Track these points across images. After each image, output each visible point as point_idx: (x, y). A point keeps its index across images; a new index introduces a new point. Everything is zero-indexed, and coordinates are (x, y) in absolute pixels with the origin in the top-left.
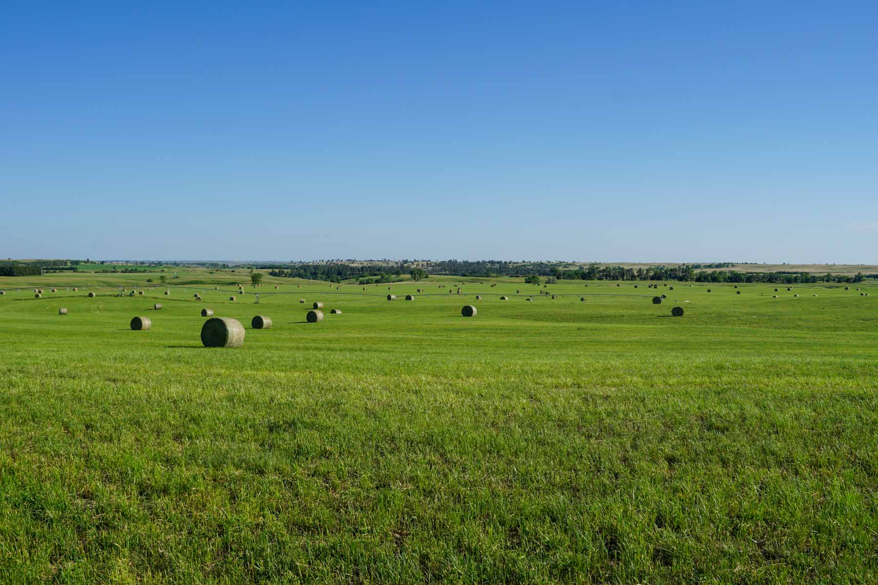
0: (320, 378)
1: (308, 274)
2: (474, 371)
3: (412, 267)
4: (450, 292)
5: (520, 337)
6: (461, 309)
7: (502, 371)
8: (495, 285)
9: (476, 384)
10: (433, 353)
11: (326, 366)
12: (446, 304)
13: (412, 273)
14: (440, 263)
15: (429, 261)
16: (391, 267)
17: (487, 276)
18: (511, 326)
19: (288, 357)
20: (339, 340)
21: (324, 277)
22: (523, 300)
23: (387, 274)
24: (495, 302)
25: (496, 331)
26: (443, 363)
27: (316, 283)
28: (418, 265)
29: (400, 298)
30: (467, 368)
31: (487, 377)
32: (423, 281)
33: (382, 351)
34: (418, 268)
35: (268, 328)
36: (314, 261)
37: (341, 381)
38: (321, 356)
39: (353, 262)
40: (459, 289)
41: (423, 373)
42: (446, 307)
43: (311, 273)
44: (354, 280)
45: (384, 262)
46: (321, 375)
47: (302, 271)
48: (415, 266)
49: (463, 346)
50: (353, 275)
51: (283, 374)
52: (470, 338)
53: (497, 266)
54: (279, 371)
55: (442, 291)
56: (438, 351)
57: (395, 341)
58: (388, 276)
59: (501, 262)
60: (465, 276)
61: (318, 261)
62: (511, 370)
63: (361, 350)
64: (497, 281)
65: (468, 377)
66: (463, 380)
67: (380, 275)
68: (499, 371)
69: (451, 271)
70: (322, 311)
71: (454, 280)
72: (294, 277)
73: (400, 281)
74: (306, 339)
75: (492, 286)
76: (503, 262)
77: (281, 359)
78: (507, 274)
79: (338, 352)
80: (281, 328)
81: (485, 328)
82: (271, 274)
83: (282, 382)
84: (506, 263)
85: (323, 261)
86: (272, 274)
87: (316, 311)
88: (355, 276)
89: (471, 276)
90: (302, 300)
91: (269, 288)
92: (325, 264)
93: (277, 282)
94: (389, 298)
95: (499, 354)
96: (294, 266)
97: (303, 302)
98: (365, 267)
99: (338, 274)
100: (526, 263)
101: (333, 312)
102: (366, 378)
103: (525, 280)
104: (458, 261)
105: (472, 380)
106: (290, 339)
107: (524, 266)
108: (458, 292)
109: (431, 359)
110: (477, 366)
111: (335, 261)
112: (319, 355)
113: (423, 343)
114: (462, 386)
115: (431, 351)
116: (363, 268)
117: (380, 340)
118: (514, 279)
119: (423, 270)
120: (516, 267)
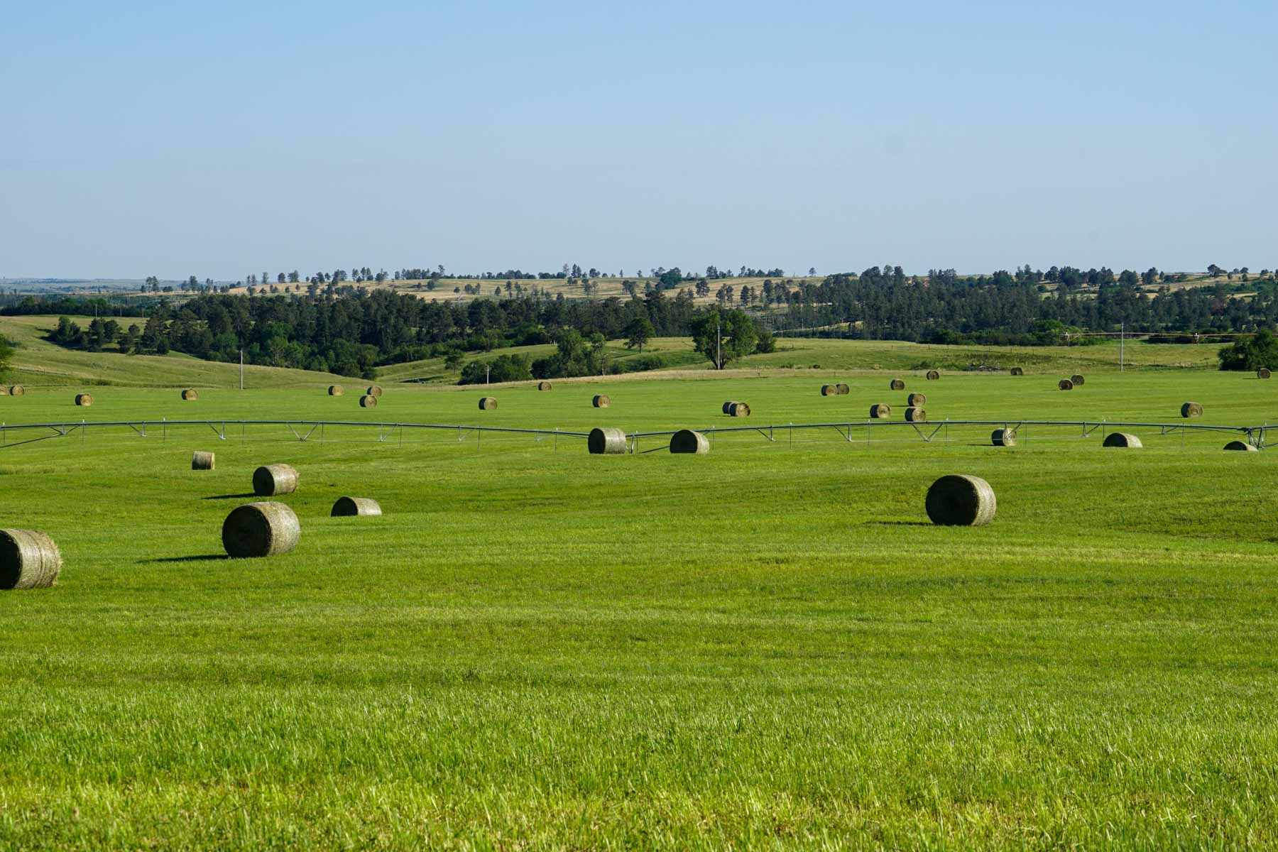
0: (286, 811)
1: (230, 336)
2: (988, 774)
3: (701, 301)
4: (874, 412)
5: (1197, 616)
6: (924, 490)
7: (1117, 772)
8: (1078, 380)
9: (996, 834)
10: (797, 692)
11: (312, 752)
12: (853, 471)
13: (697, 327)
14: (826, 282)
15: (778, 273)
16: (606, 305)
17: (1041, 342)
18: (1156, 568)
19: (138, 717)
20: (370, 636)
21: (300, 349)
22: (1209, 450)
23: (586, 335)
24: (1086, 458)
25: (1083, 591)
26: (843, 736)
27: (265, 377)
28: (725, 293)
29: (645, 444)
30: (953, 759)
31: (1048, 801)
32: (751, 365)
33: (566, 684)
34: (727, 306)
35: (43, 585)
36: (252, 280)
37: (383, 822)
38: (290, 710)
39: (434, 280)
40: (911, 399)
41: (754, 783)
42: (852, 483)
43: (240, 334)
44: (438, 364)
45: (571, 282)
46: (293, 796)
47: (200, 326)
48: (711, 298)
49: (932, 657)
50: (433, 340)
51: (112, 796)
52: (967, 623)
53: (1089, 294)
54: (97, 780)
55: (836, 409)
56: (820, 681)
57: (620, 637)
58: (589, 345)
59: (1107, 273)
60: (939, 339)
61: (273, 279)
62: (1158, 771)
63: (471, 677)
64: (1091, 363)
65: (960, 800)
66: (935, 812)
67: (558, 339)
68: (1100, 775)
69: (877, 318)
70: (292, 505)
71: (888, 361)
72: (162, 351)
73: (647, 365)
74: (218, 631)
75: (1065, 385)
76: (1117, 273)
77: (102, 727)
78: (1136, 332)
79: (370, 690)
80: (105, 586)
81: (1034, 577)
82: (55, 337)
83: (111, 832)
84: (1128, 277)
85: (294, 277)
86: (62, 338)
87: (265, 506)
88: (441, 347)
89: (968, 340)
90: (202, 455)
91: (54, 405)
92: (303, 291)
93: (86, 375)
94: (596, 442)
95: (1101, 697)
96: (163, 303)
97: (206, 466)
98: (487, 303)
99: (364, 340)
100: (1223, 279)
101: (345, 507)
102: (494, 805)
103: (1222, 354)
104: (907, 273)
105: (976, 815)
106: (145, 632)
107: (1215, 290)
108: (909, 415)
109: (787, 717)
110: (998, 750)
111: (350, 278)
112: (283, 702)
113: (752, 645)
114: (934, 840)
115: (787, 683)
116: (475, 308)
117: (555, 635)
118: (1169, 354)
119: (749, 314)
120: (1176, 294)
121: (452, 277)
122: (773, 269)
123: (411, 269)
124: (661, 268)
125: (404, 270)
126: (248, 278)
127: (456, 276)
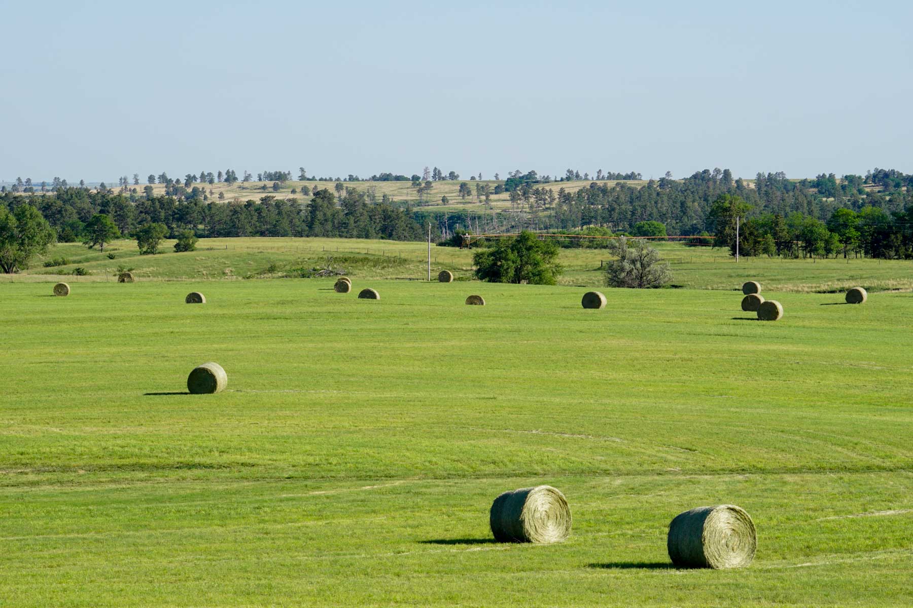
121: (313, 179)
122: (629, 173)
123: (273, 172)
124: (518, 171)
125: (266, 172)
126: (121, 179)
127: (318, 178)
